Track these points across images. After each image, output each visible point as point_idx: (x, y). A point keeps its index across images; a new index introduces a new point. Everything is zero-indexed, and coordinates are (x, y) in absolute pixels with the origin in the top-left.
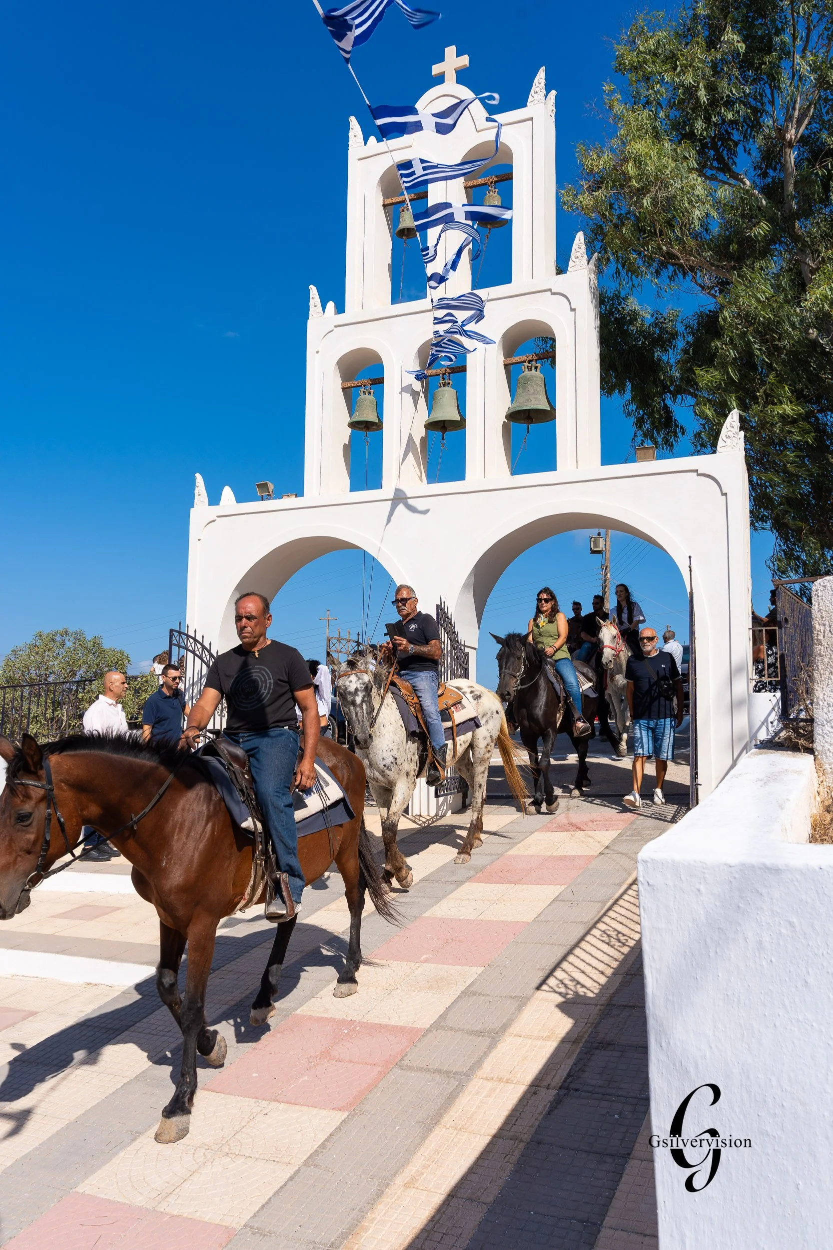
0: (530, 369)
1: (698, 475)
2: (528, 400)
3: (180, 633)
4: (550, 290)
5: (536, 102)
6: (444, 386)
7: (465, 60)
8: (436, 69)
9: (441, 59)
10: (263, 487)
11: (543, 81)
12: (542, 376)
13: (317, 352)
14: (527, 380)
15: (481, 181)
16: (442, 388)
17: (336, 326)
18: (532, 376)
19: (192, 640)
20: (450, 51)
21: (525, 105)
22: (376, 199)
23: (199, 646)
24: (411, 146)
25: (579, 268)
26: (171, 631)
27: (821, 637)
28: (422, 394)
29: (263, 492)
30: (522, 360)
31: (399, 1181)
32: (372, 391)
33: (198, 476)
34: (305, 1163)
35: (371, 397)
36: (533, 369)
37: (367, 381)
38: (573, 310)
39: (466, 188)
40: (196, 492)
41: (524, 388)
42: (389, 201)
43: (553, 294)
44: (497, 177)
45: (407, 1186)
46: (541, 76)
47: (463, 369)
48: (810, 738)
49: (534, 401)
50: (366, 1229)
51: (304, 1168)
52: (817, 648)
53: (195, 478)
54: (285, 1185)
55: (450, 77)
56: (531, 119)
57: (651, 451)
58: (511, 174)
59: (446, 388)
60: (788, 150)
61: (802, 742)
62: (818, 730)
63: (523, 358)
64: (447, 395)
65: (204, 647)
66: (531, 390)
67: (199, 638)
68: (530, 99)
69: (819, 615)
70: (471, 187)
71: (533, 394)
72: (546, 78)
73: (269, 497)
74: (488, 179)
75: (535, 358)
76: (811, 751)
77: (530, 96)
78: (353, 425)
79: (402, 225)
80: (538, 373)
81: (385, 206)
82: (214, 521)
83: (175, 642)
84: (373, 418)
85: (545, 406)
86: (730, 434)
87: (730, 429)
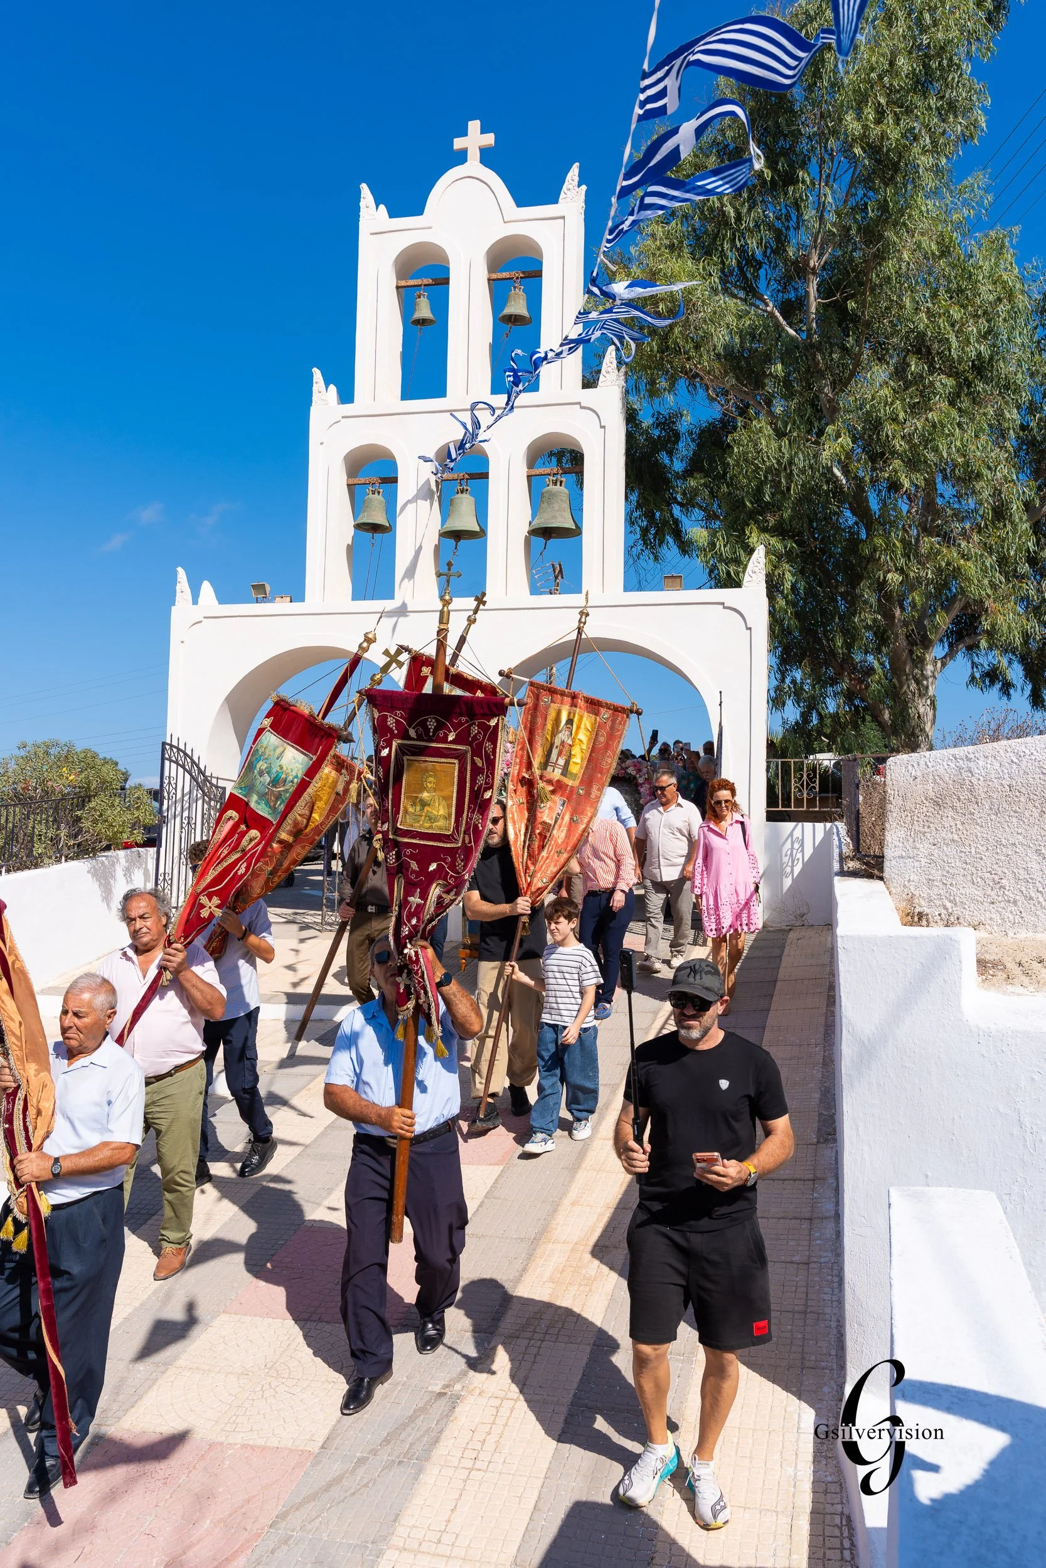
0: (555, 483)
1: (724, 608)
2: (554, 517)
3: (171, 746)
4: (579, 403)
5: (569, 200)
6: (462, 492)
7: (489, 139)
8: (458, 143)
9: (464, 133)
10: (259, 588)
11: (577, 179)
12: (566, 491)
13: (322, 444)
14: (552, 495)
15: (505, 275)
16: (460, 495)
17: (343, 417)
18: (558, 492)
19: (182, 754)
20: (474, 126)
21: (555, 201)
22: (389, 281)
23: (189, 760)
24: (431, 228)
25: (609, 383)
26: (164, 744)
27: (891, 799)
28: (436, 498)
29: (260, 593)
30: (546, 472)
31: (566, 1202)
32: (381, 490)
33: (180, 570)
34: (486, 1197)
35: (380, 497)
36: (558, 483)
37: (375, 479)
38: (603, 427)
39: (489, 280)
40: (178, 587)
41: (549, 504)
42: (403, 283)
43: (582, 408)
44: (523, 272)
45: (573, 1204)
46: (574, 171)
47: (485, 476)
48: (881, 870)
49: (560, 519)
50: (556, 1229)
51: (486, 1200)
52: (889, 806)
53: (175, 574)
54: (478, 1210)
55: (474, 155)
56: (563, 218)
57: (678, 580)
58: (541, 271)
59: (464, 495)
60: (811, 277)
61: (876, 872)
62: (887, 864)
63: (548, 471)
64: (466, 503)
65: (193, 762)
66: (556, 506)
67: (189, 752)
68: (562, 195)
69: (891, 783)
70: (493, 280)
71: (558, 510)
72: (579, 176)
73: (265, 600)
74: (513, 274)
75: (560, 472)
76: (881, 878)
77: (562, 192)
78: (359, 527)
79: (417, 315)
80: (562, 488)
81: (398, 287)
82: (200, 622)
83: (167, 756)
84: (381, 519)
85: (570, 524)
86: (756, 569)
87: (756, 564)
